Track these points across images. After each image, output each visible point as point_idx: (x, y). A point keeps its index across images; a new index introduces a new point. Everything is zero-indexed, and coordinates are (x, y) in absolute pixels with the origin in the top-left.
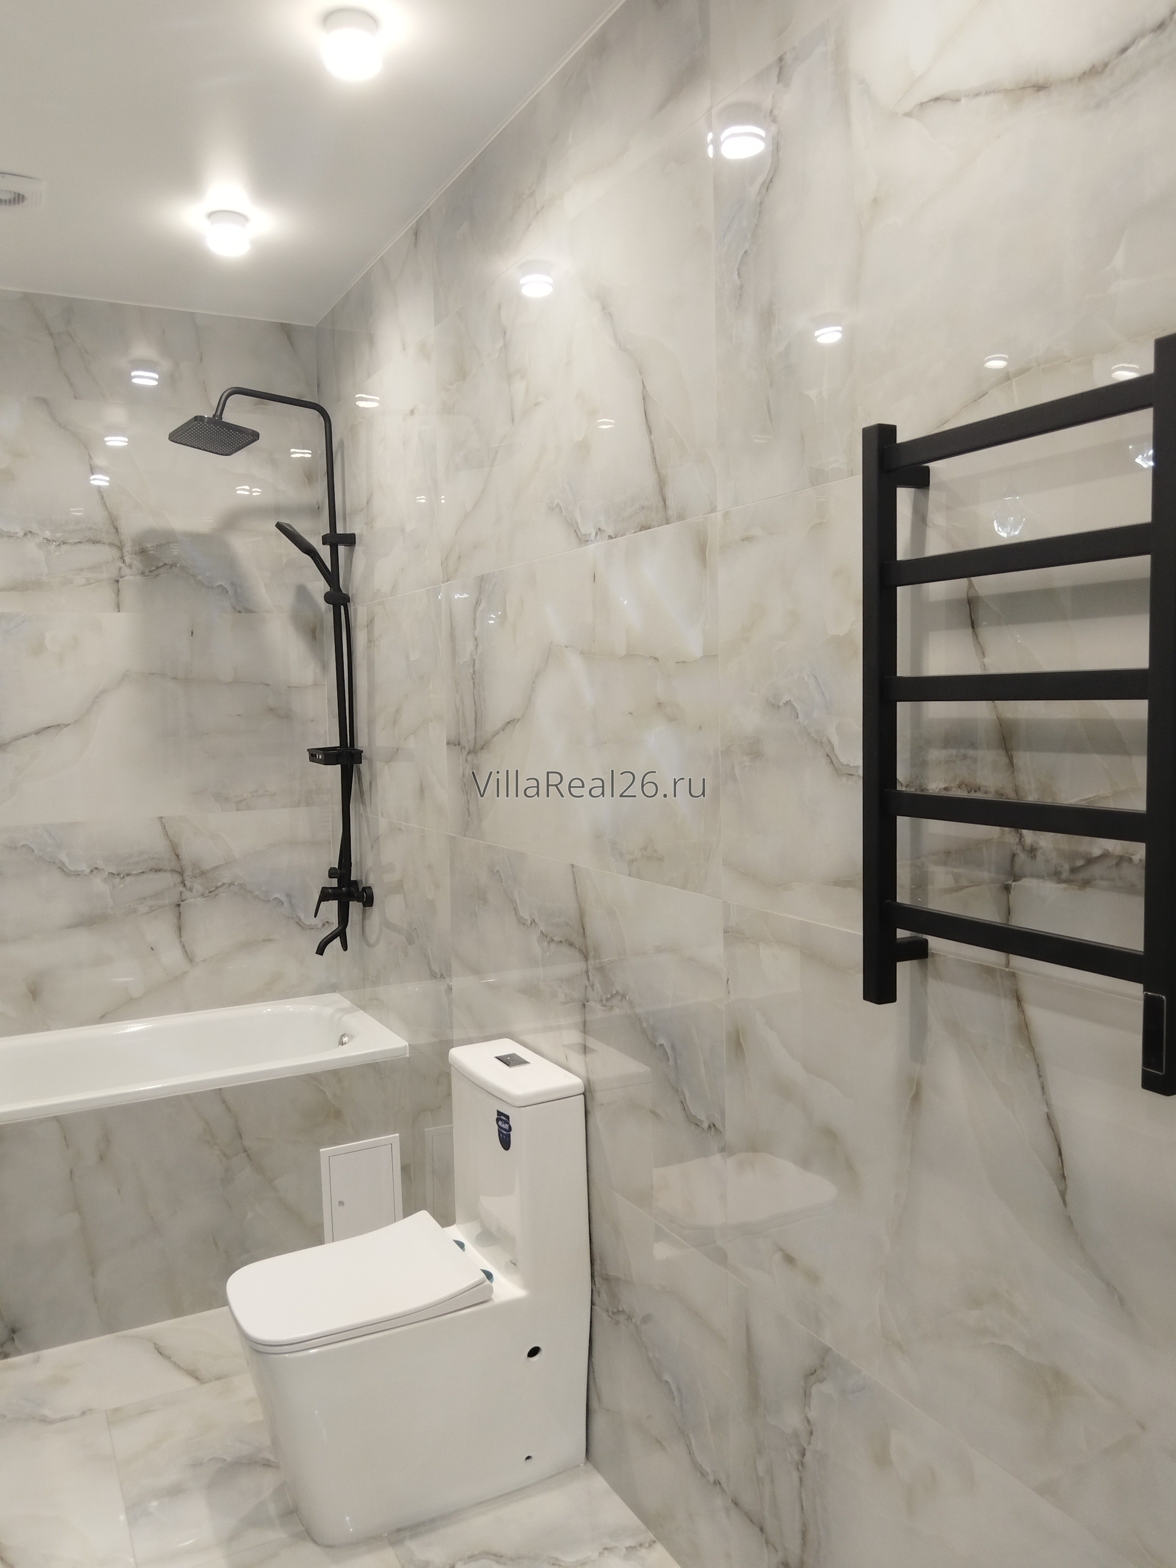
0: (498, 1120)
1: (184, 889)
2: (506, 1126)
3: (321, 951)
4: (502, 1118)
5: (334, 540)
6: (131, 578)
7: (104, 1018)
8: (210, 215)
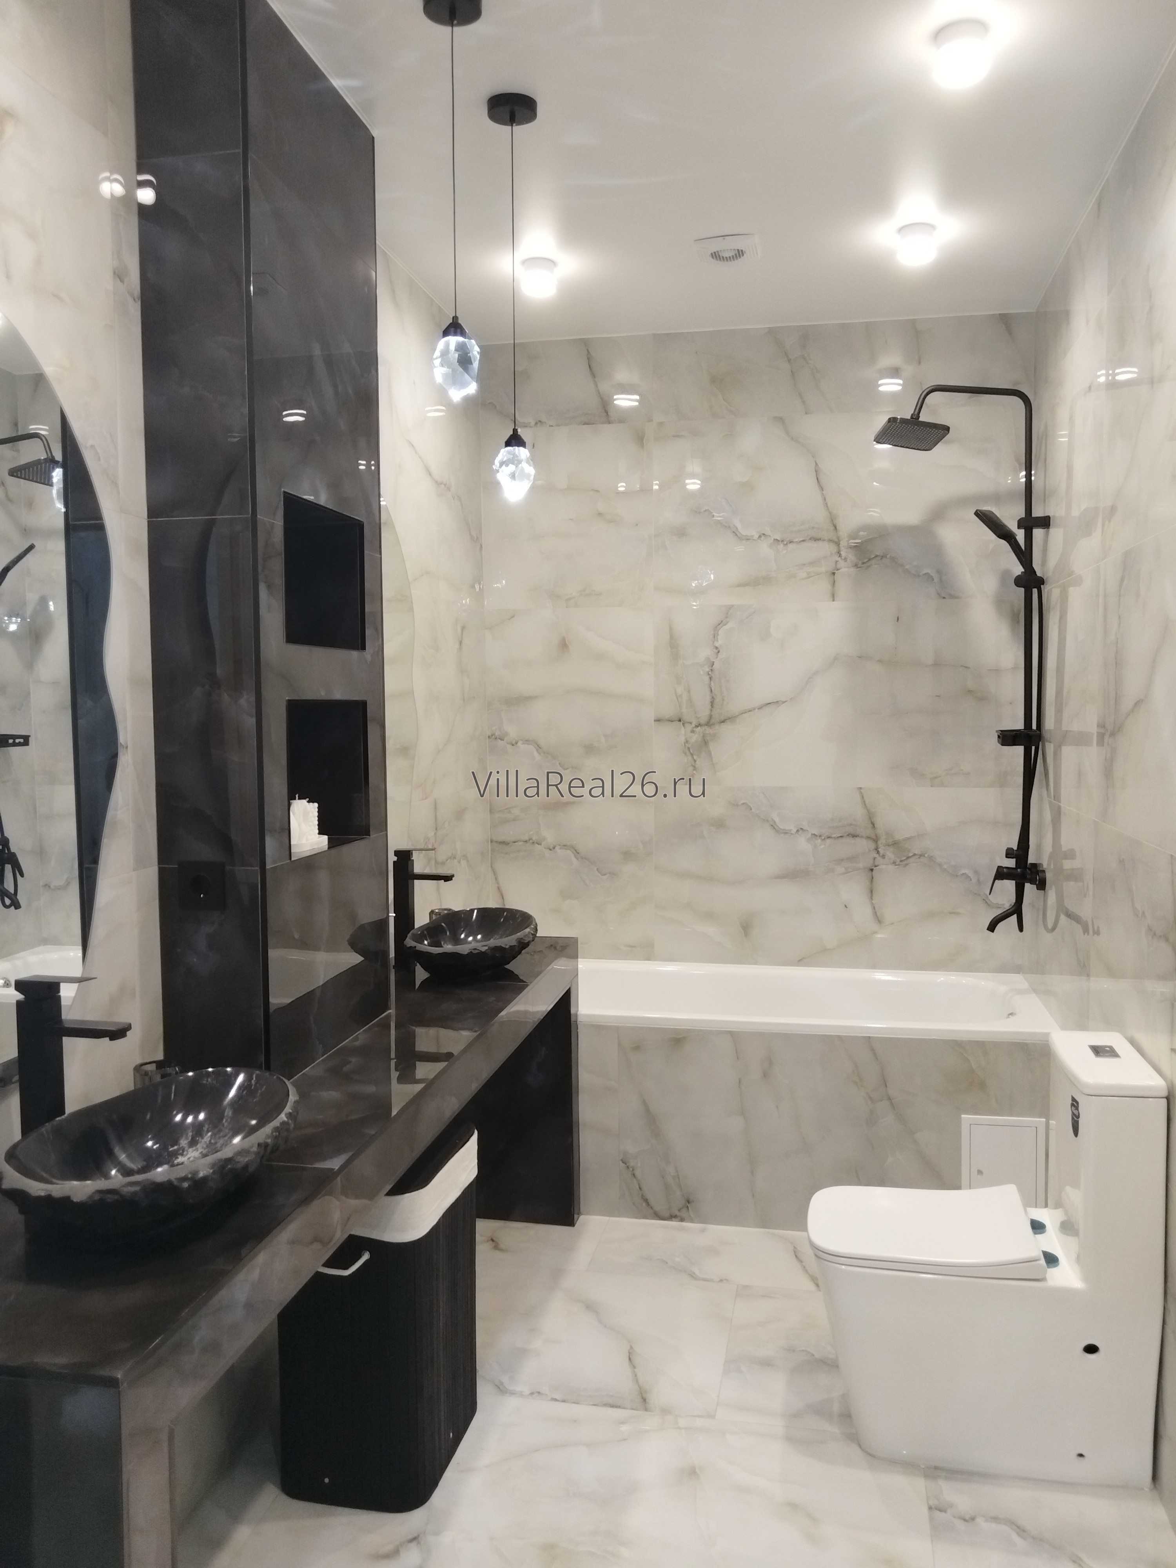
0: (1072, 1105)
1: (877, 856)
2: (1076, 1112)
3: (992, 927)
4: (1075, 1104)
5: (1030, 523)
6: (846, 569)
7: (800, 962)
8: (901, 230)
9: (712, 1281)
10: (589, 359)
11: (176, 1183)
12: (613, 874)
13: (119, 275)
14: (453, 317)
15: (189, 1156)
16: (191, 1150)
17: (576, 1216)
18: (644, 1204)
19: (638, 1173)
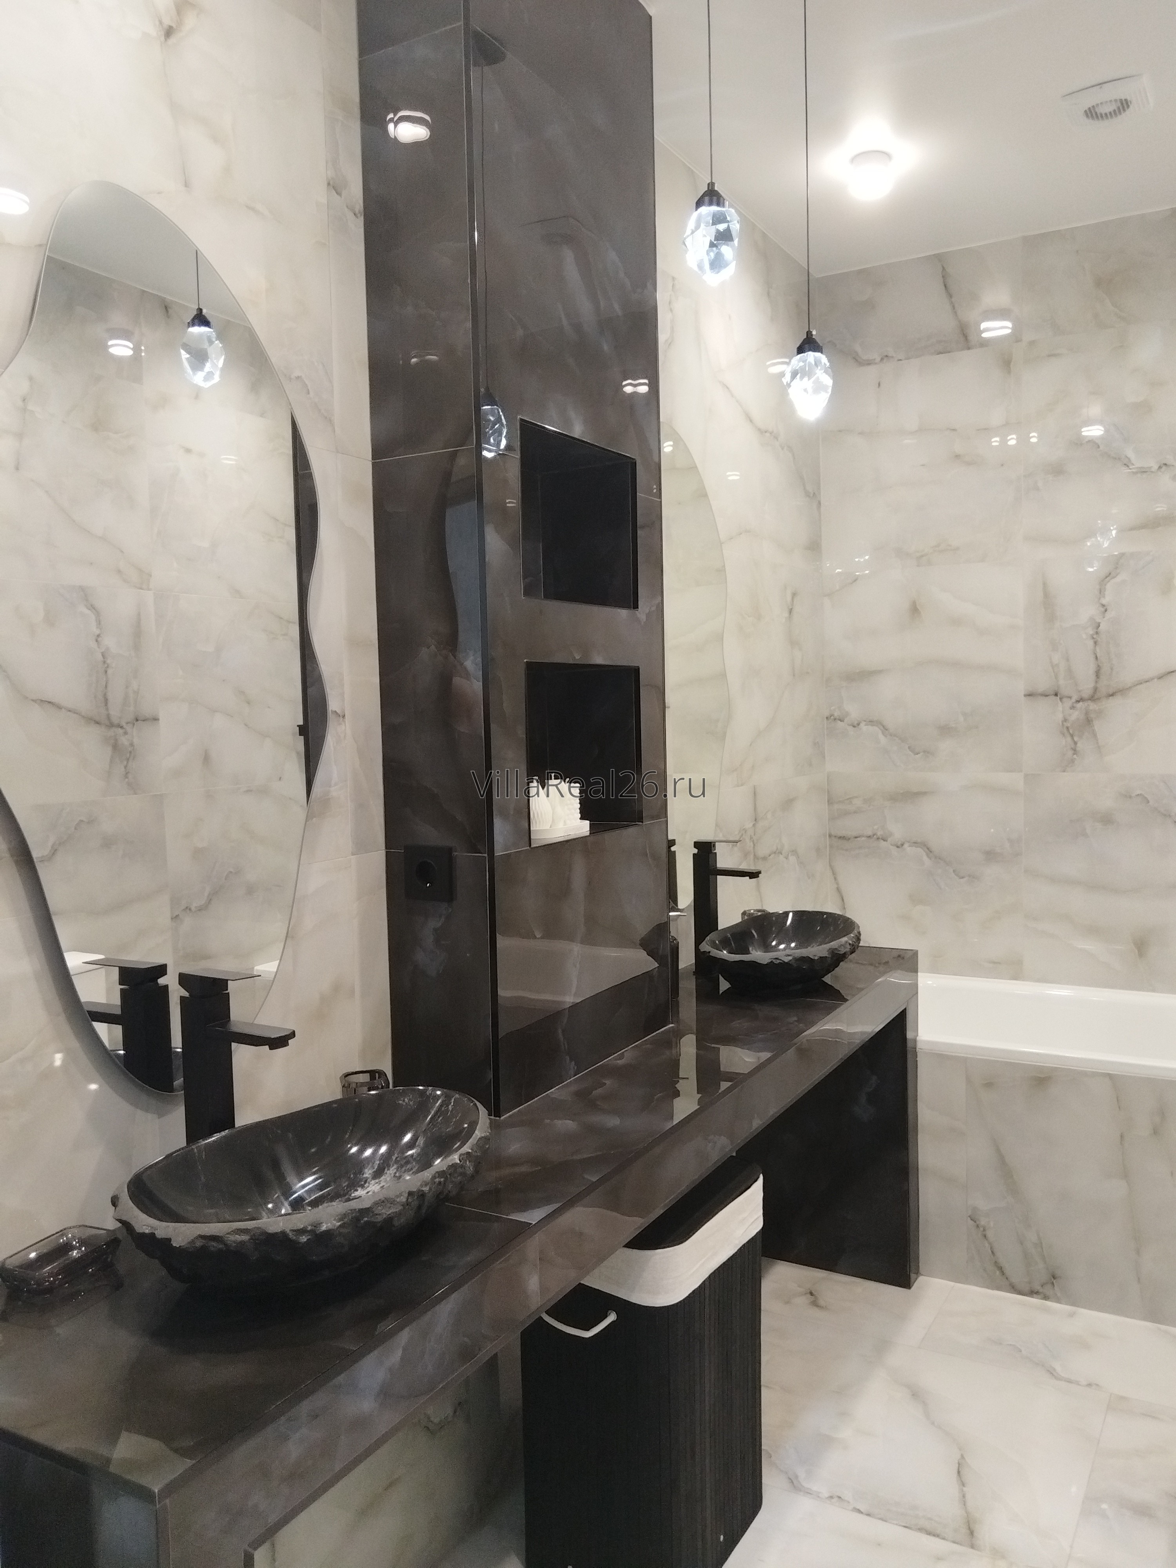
9: (1077, 1383)
10: (945, 276)
11: (291, 1235)
12: (973, 878)
13: (335, 187)
14: (709, 184)
15: (369, 1189)
16: (373, 1182)
17: (913, 1276)
18: (998, 1273)
19: (990, 1234)
